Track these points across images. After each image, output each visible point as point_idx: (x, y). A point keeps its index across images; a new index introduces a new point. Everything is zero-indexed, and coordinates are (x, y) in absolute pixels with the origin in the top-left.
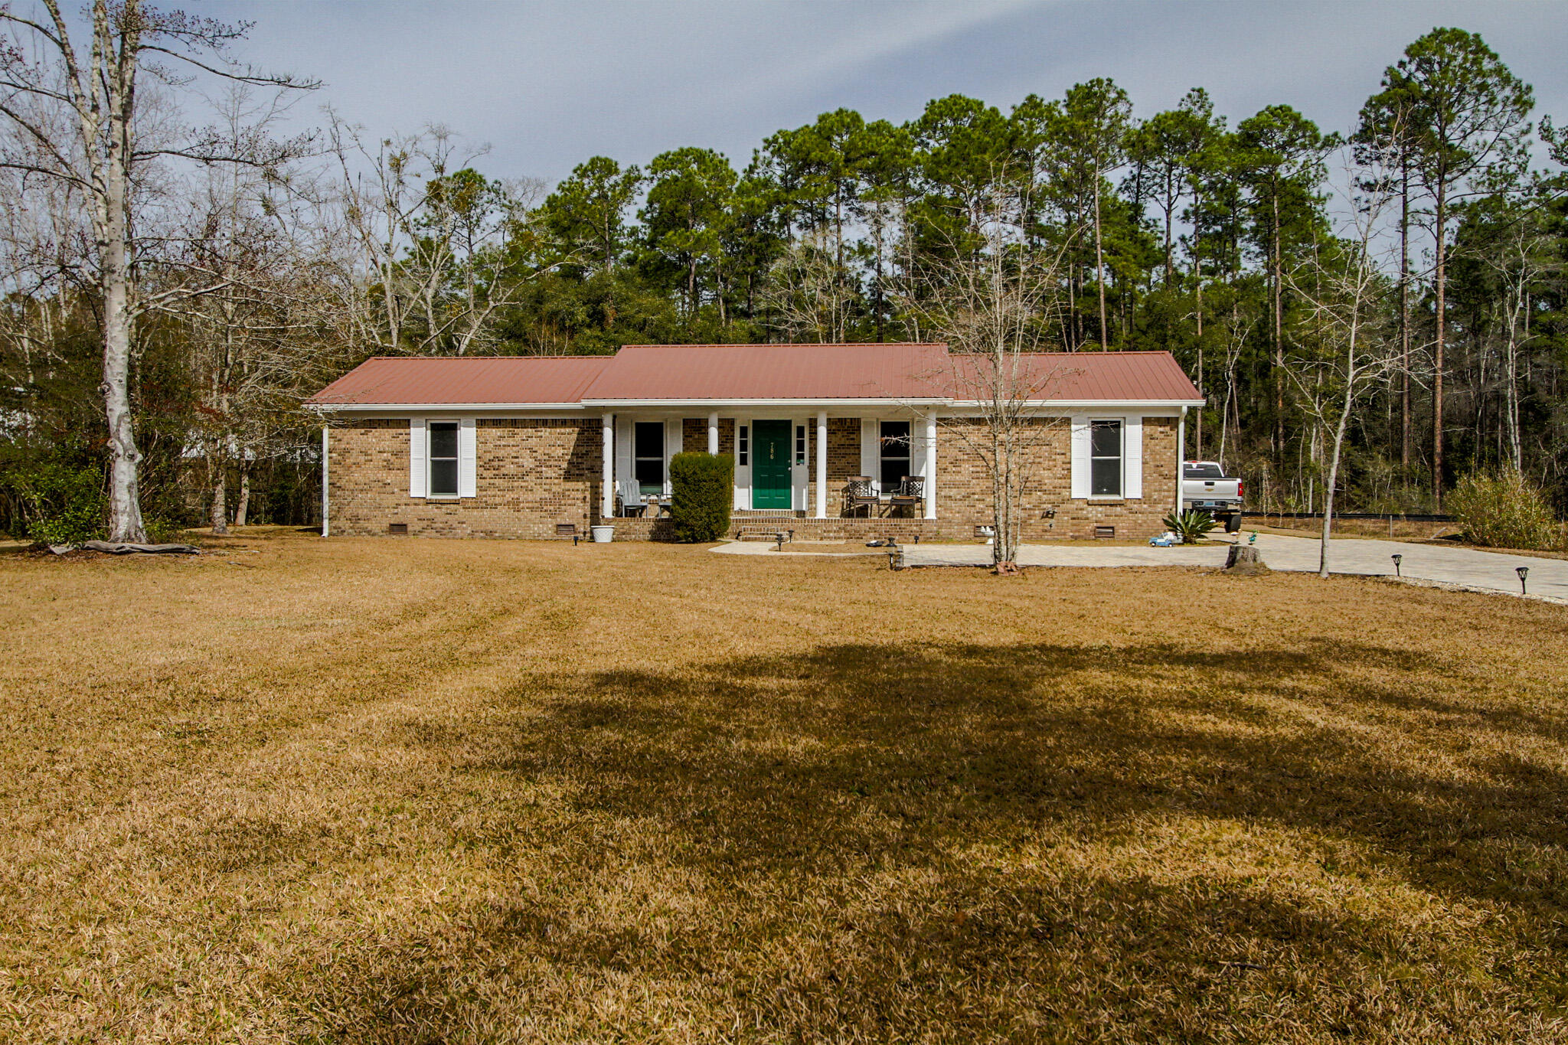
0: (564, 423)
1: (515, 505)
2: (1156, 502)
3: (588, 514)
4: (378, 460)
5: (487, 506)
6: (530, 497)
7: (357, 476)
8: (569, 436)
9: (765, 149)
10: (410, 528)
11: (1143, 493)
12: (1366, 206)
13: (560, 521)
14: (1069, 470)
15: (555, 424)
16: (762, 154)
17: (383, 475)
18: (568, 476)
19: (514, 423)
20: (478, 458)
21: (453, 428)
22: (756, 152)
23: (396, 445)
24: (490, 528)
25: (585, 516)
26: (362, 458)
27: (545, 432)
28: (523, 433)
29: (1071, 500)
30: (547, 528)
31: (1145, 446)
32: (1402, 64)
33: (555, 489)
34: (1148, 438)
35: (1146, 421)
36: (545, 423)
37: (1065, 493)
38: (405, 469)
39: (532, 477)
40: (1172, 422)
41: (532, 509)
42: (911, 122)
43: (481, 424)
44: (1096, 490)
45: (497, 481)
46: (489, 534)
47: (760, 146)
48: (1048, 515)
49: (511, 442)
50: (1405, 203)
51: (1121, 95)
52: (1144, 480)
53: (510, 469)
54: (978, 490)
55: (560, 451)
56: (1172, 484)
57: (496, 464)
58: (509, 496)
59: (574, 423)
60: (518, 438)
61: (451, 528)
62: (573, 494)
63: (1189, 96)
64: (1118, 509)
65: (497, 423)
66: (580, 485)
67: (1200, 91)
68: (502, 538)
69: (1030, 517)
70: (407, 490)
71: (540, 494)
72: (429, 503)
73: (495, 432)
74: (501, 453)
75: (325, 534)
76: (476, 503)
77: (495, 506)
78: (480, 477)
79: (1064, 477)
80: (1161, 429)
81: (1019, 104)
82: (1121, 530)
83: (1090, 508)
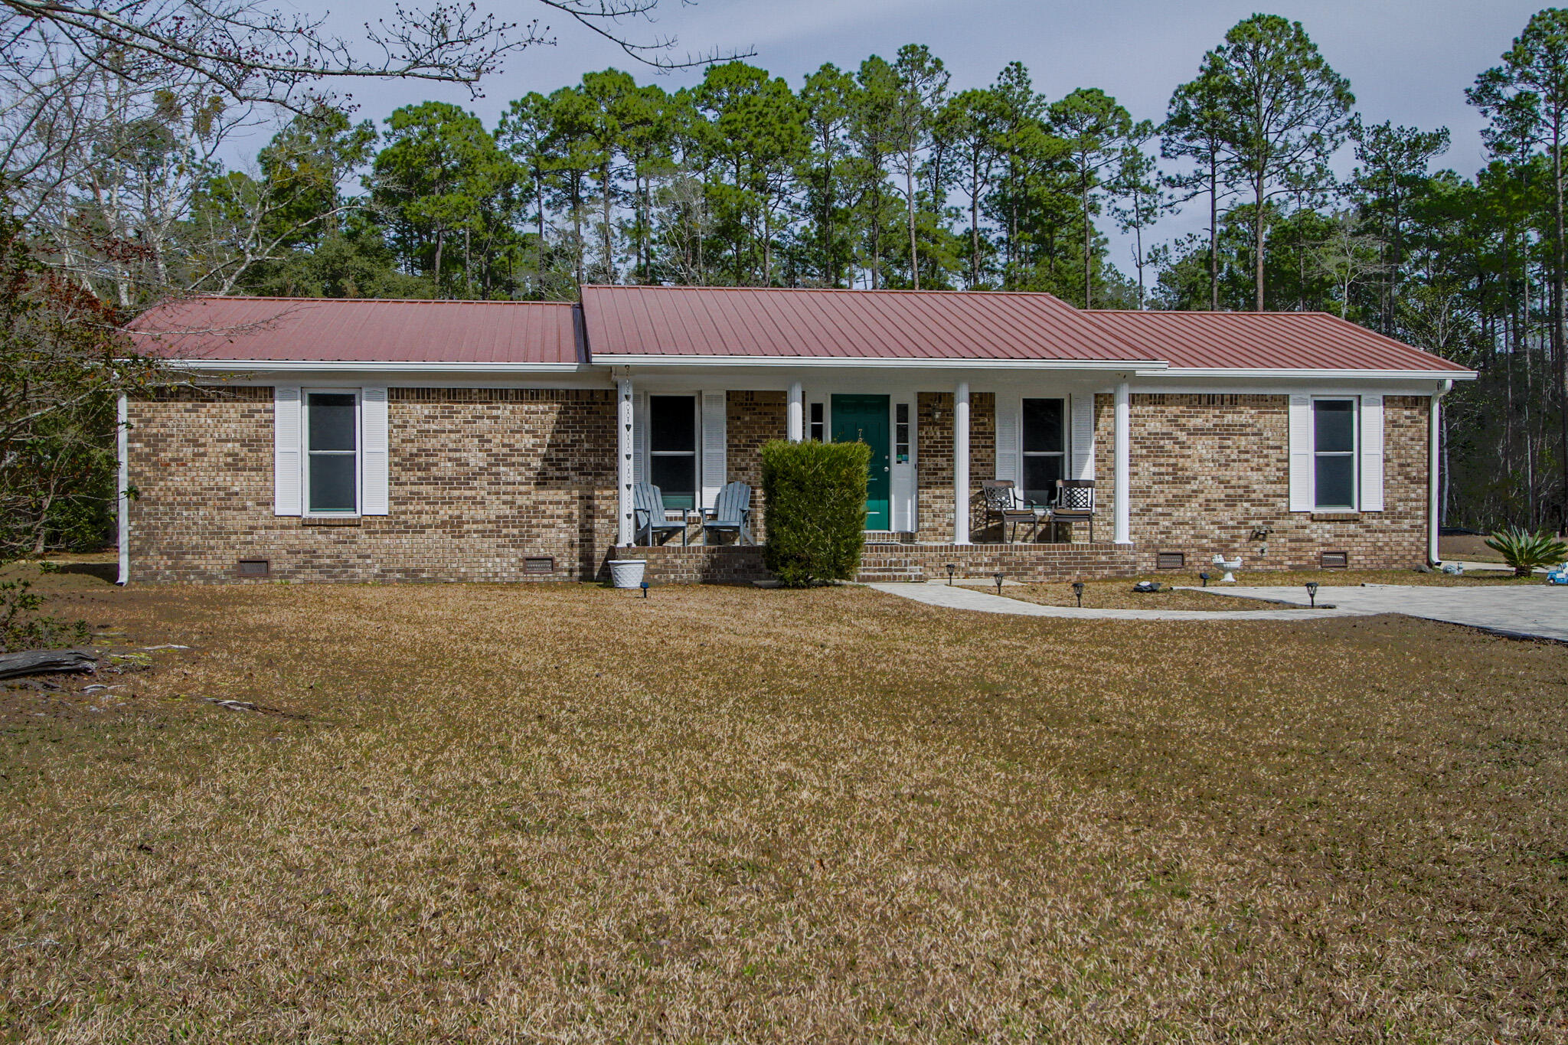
0: (535, 395)
1: (455, 526)
2: (1402, 516)
3: (577, 540)
4: (216, 452)
5: (408, 528)
6: (480, 514)
7: (179, 481)
8: (545, 416)
9: (514, 112)
10: (274, 567)
11: (1385, 504)
12: (1169, 202)
13: (528, 551)
14: (1287, 471)
15: (520, 396)
16: (510, 119)
17: (225, 479)
18: (542, 481)
19: (453, 395)
20: (393, 451)
21: (347, 402)
22: (504, 115)
23: (248, 429)
24: (412, 565)
25: (572, 545)
26: (188, 451)
27: (504, 410)
28: (466, 411)
29: (1289, 514)
30: (506, 564)
31: (1388, 437)
32: (1220, 49)
33: (521, 500)
34: (1390, 423)
35: (1388, 401)
36: (503, 395)
37: (1281, 504)
38: (265, 469)
39: (482, 482)
40: (1421, 403)
41: (483, 533)
42: (688, 88)
43: (397, 395)
44: (1321, 500)
45: (425, 489)
46: (412, 577)
47: (508, 109)
48: (1257, 536)
49: (447, 425)
50: (1214, 200)
51: (938, 64)
52: (1386, 485)
53: (447, 469)
54: (1162, 500)
55: (529, 441)
56: (1421, 491)
57: (422, 460)
58: (445, 513)
59: (552, 395)
60: (458, 419)
61: (346, 565)
62: (550, 509)
63: (1007, 70)
64: (1352, 526)
65: (423, 395)
66: (562, 496)
67: (1018, 65)
68: (433, 581)
69: (1234, 539)
70: (269, 503)
71: (496, 508)
72: (306, 524)
73: (419, 410)
74: (431, 443)
75: (124, 577)
76: (392, 524)
77: (421, 529)
78: (395, 481)
79: (1279, 481)
80: (1407, 413)
81: (812, 74)
82: (1357, 558)
83: (1314, 526)
